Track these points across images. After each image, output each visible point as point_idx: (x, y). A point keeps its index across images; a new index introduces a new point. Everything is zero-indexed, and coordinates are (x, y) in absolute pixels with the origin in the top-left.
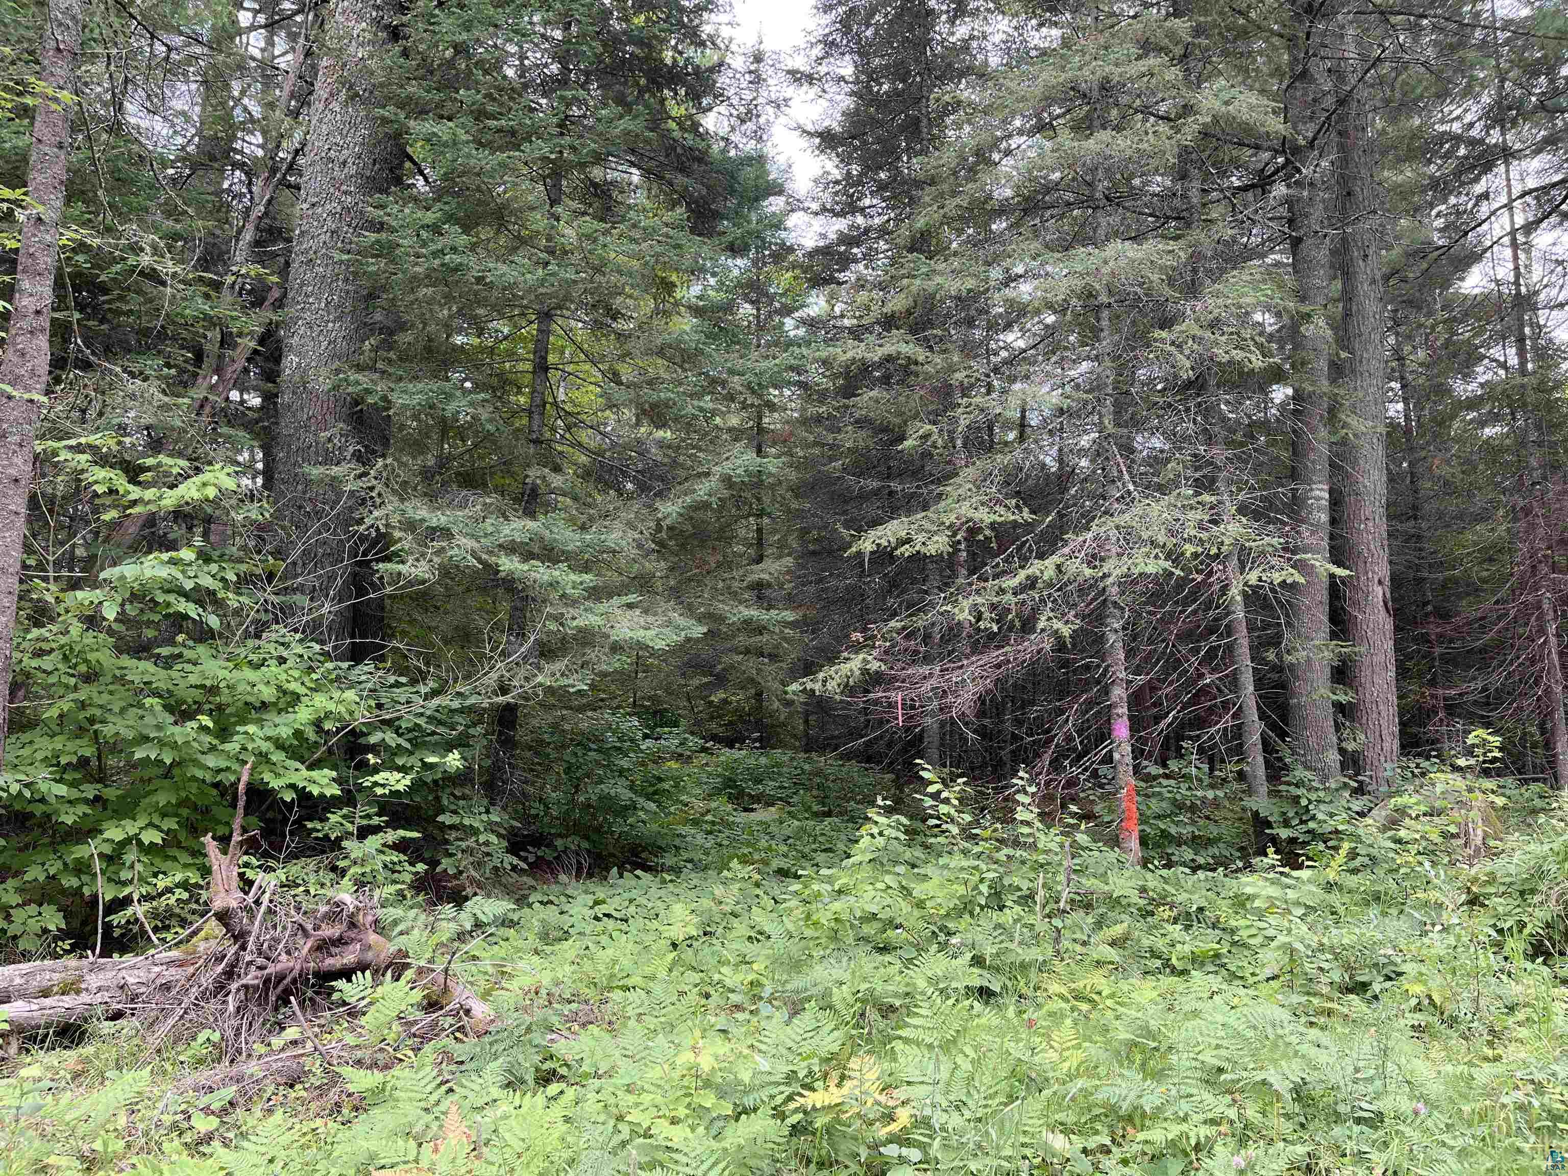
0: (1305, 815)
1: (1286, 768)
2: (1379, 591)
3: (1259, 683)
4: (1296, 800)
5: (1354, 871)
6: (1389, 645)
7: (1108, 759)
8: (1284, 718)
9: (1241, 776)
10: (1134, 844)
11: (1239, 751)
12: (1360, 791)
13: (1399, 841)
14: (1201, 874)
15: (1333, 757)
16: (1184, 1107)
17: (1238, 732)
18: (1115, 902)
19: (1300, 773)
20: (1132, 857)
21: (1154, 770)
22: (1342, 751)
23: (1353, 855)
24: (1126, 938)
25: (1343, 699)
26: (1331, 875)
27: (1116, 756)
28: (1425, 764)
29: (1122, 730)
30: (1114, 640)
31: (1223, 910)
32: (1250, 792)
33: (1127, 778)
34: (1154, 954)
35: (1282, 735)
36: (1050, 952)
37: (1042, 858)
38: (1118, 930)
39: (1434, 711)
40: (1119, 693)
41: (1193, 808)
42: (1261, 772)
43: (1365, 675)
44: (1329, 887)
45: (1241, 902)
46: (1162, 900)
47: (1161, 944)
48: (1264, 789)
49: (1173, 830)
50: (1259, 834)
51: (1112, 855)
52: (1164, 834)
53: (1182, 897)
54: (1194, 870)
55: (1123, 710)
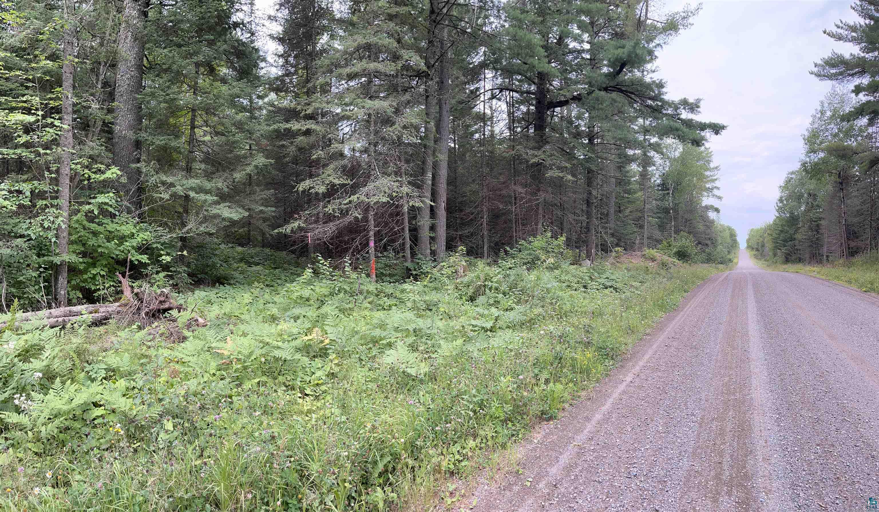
0: (420, 268)
1: (416, 254)
2: (443, 204)
3: (410, 231)
4: (418, 263)
5: (431, 282)
6: (445, 220)
7: (368, 252)
8: (417, 241)
9: (404, 256)
10: (374, 276)
11: (403, 249)
12: (435, 260)
13: (442, 274)
14: (392, 284)
15: (429, 251)
16: (390, 336)
17: (404, 244)
18: (368, 292)
19: (420, 256)
20: (373, 280)
21: (380, 255)
22: (431, 250)
23: (431, 278)
24: (373, 301)
25: (432, 235)
26: (425, 283)
27: (370, 251)
28: (451, 253)
29: (372, 244)
30: (371, 218)
31: (398, 294)
32: (406, 261)
33: (373, 258)
34: (380, 305)
35: (416, 245)
36: (353, 306)
37: (352, 281)
38: (370, 300)
39: (456, 238)
40: (372, 233)
41: (390, 266)
42: (409, 256)
43: (438, 229)
44: (425, 286)
45: (403, 291)
46: (381, 292)
47: (381, 302)
48: (410, 260)
49: (384, 272)
50: (408, 273)
51: (368, 280)
52: (382, 273)
53: (387, 290)
54: (390, 283)
55: (373, 238)
